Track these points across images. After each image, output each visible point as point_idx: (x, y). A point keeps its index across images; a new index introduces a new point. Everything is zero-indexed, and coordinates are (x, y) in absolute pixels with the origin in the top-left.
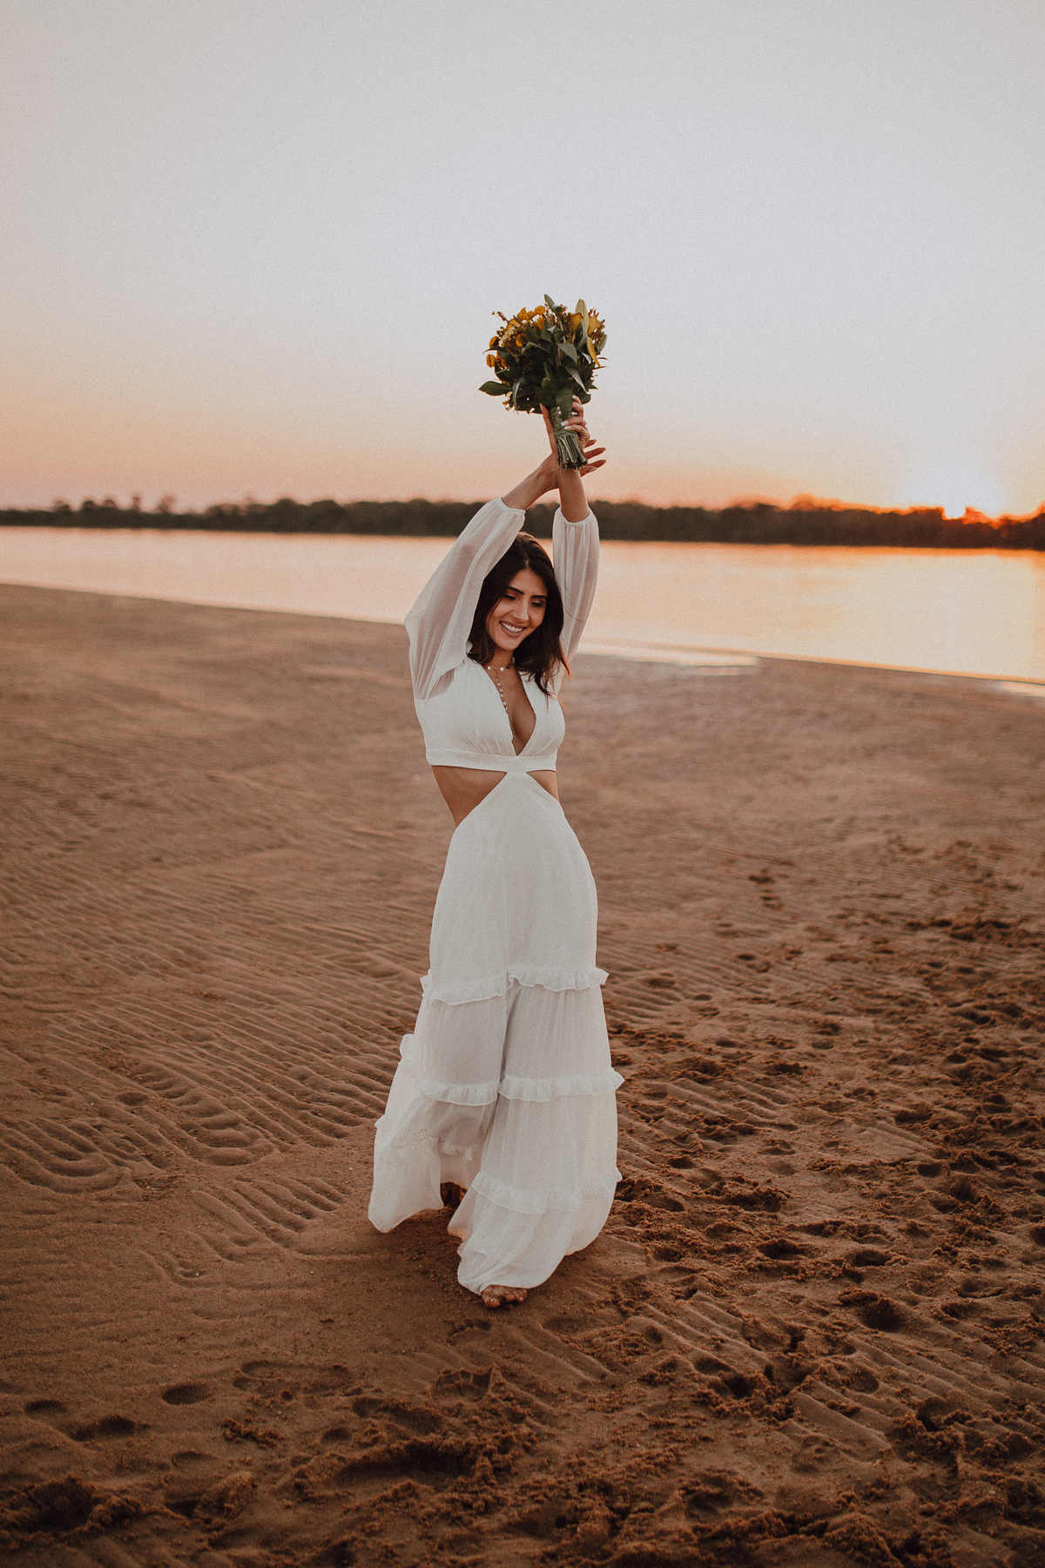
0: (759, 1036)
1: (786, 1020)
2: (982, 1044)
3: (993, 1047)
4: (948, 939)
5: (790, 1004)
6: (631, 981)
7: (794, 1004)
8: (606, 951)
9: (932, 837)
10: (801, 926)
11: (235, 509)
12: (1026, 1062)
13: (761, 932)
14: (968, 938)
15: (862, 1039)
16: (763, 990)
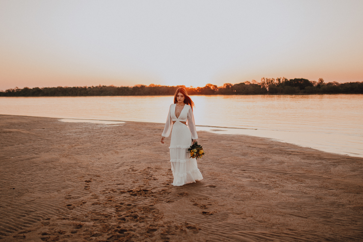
0: (56, 231)
1: (67, 225)
2: (121, 228)
3: (124, 229)
4: (129, 195)
5: (73, 219)
6: (30, 216)
7: (74, 219)
8: (29, 206)
9: (142, 166)
10: (91, 194)
11: (13, 90)
12: (130, 233)
13: (78, 197)
14: (135, 195)
15: (87, 229)
16: (68, 215)
